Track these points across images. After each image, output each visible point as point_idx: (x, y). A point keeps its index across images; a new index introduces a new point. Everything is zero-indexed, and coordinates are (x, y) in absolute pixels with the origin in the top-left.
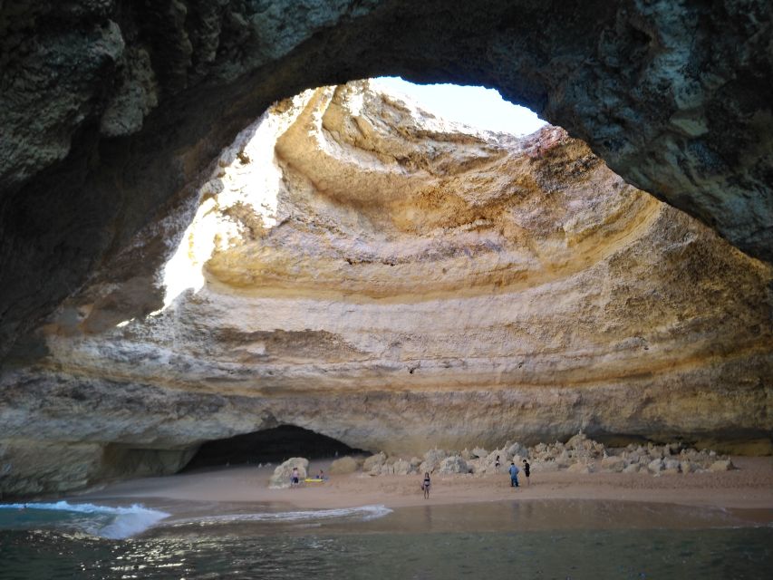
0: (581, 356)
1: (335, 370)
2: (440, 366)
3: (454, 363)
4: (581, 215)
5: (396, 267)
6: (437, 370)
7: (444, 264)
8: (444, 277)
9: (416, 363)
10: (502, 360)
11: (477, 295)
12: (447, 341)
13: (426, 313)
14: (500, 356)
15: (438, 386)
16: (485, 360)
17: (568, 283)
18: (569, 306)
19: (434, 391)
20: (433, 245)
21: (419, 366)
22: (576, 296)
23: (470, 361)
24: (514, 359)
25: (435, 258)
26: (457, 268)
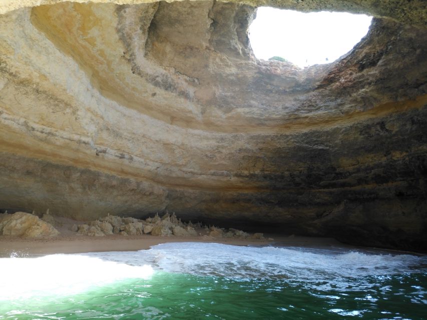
0: (189, 172)
1: (42, 132)
2: (116, 156)
3: (127, 156)
4: (255, 109)
5: (135, 75)
6: (113, 157)
7: (158, 90)
8: (151, 99)
9: (103, 148)
10: (151, 163)
11: (159, 119)
12: (129, 140)
13: (125, 115)
14: (151, 160)
15: (110, 169)
16: (142, 160)
17: (214, 135)
18: (206, 146)
19: (107, 172)
20: (163, 75)
21: (104, 152)
22: (213, 143)
23: (135, 158)
24: (156, 164)
25: (157, 84)
26: (163, 97)
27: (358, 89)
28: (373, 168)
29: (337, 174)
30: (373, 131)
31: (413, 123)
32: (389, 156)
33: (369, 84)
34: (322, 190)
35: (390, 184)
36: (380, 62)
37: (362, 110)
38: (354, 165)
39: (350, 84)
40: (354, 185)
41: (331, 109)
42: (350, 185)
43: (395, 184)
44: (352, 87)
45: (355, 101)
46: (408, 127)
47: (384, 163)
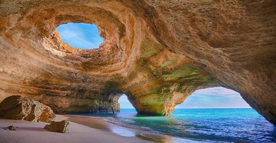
27: (77, 61)
28: (63, 85)
29: (47, 83)
30: (72, 75)
31: (84, 77)
32: (72, 83)
33: (81, 61)
34: (36, 88)
35: (65, 92)
36: (89, 59)
37: (73, 66)
38: (57, 82)
39: (76, 58)
40: (52, 89)
41: (63, 61)
42: (50, 89)
43: (67, 92)
44: (76, 59)
45: (73, 63)
46: (82, 77)
47: (69, 85)
